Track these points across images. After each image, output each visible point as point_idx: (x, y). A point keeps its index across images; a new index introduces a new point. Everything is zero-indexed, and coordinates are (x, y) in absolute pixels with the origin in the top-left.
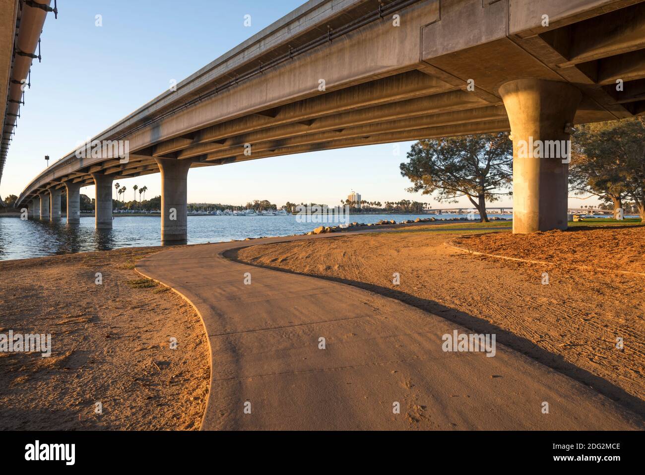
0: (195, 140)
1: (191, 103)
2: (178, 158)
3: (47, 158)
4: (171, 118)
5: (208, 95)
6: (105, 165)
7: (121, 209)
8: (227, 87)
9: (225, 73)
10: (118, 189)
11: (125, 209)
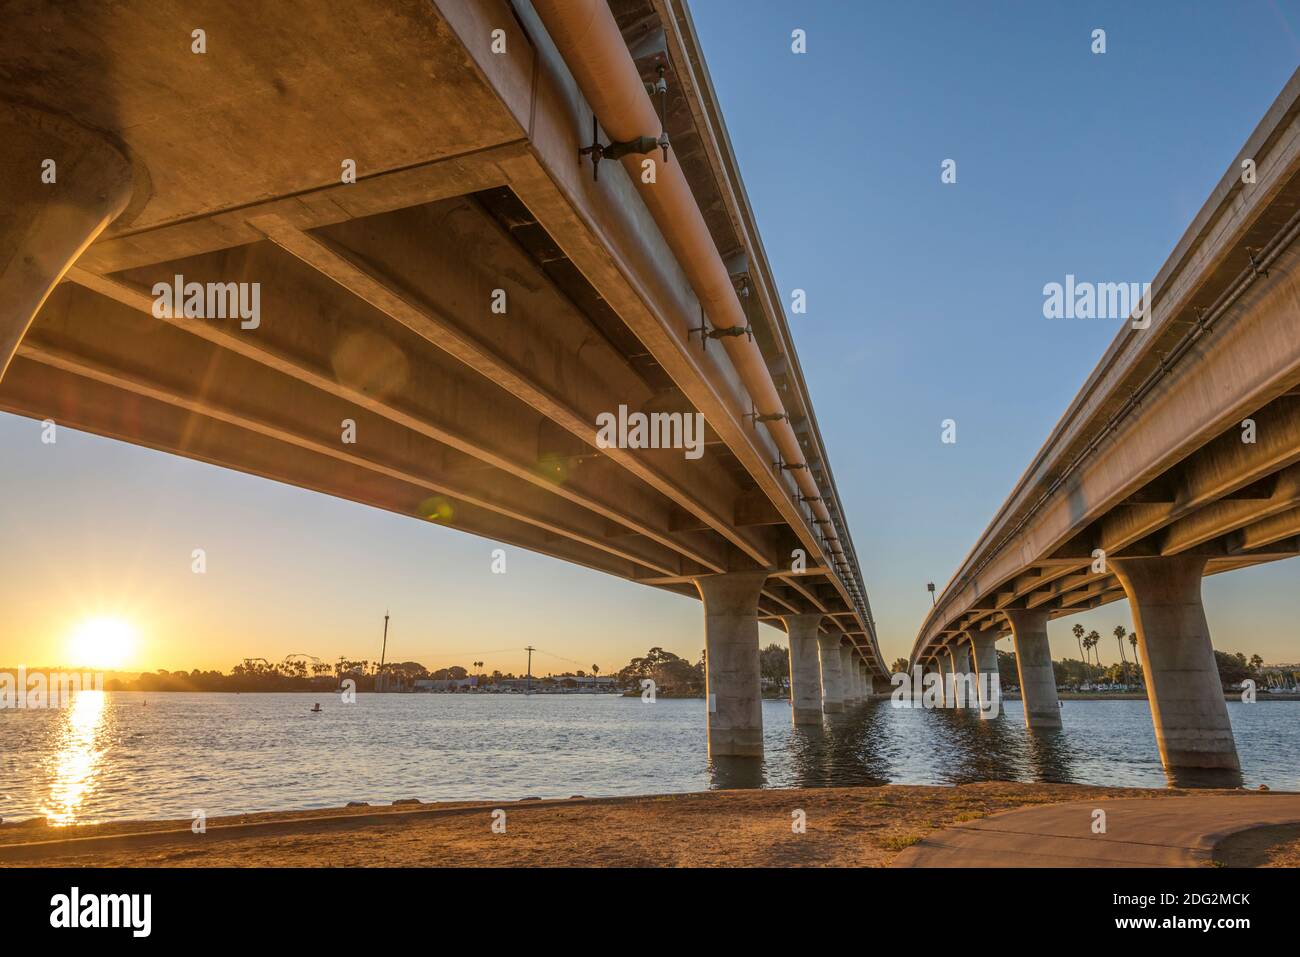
0: (1176, 503)
1: (1121, 418)
2: (1163, 554)
3: (931, 588)
4: (1096, 464)
5: (1154, 384)
6: (1019, 589)
7: (1097, 683)
8: (1190, 347)
9: (1170, 318)
10: (1082, 638)
11: (1107, 681)
